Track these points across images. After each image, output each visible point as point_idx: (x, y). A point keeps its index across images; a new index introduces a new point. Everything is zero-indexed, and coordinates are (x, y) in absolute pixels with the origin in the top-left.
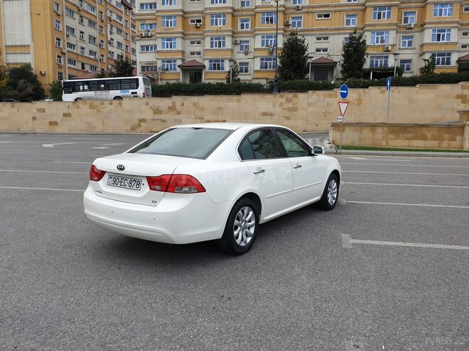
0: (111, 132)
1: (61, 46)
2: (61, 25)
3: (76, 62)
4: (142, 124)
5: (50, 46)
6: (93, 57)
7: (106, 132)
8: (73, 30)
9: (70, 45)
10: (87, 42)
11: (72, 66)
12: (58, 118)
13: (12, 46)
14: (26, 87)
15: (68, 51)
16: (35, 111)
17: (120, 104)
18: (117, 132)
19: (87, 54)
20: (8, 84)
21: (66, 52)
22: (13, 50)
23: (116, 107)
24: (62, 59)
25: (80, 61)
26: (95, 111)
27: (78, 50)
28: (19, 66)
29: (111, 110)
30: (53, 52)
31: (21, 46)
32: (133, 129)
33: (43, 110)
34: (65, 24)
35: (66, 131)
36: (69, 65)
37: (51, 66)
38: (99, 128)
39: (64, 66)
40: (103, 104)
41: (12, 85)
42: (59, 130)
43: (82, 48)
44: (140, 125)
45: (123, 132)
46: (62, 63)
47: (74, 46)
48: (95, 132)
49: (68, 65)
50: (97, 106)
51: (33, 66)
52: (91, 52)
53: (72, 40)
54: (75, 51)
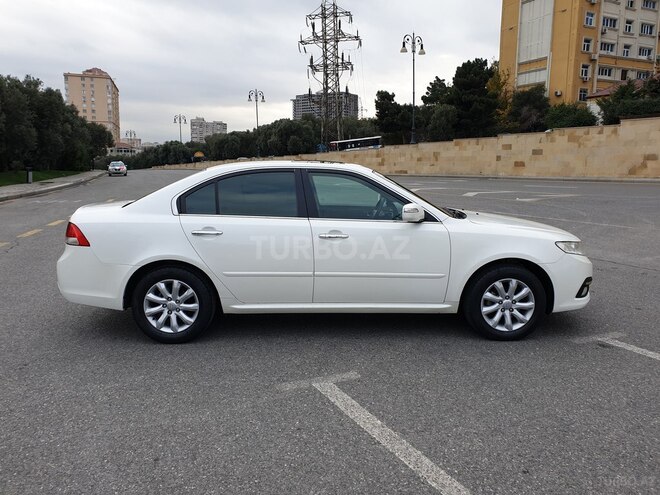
0: (595, 177)
1: (591, 50)
2: (594, 19)
3: (613, 71)
4: (650, 164)
5: (574, 54)
6: (644, 58)
7: (588, 177)
8: (615, 21)
9: (605, 46)
10: (637, 35)
11: (606, 77)
12: (525, 157)
13: (526, 63)
14: (531, 116)
15: (600, 56)
16: (500, 148)
17: (615, 132)
18: (607, 176)
19: (634, 54)
20: (511, 114)
21: (597, 57)
22: (527, 68)
23: (608, 136)
24: (590, 70)
25: (619, 68)
26: (576, 145)
27: (619, 52)
28: (527, 89)
29: (600, 142)
30: (577, 61)
31: (537, 61)
32: (632, 172)
33: (509, 147)
34: (602, 15)
35: (534, 176)
36: (601, 77)
37: (570, 83)
38: (579, 170)
39: (591, 79)
40: (588, 133)
41: (515, 115)
42: (525, 173)
43: (627, 47)
44: (644, 166)
45: (616, 177)
46: (589, 75)
47: (612, 45)
48: (573, 176)
49: (597, 77)
50: (580, 137)
51: (547, 86)
52: (642, 51)
53: (611, 37)
54: (613, 54)
